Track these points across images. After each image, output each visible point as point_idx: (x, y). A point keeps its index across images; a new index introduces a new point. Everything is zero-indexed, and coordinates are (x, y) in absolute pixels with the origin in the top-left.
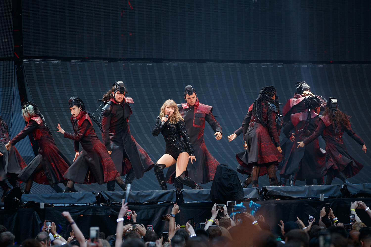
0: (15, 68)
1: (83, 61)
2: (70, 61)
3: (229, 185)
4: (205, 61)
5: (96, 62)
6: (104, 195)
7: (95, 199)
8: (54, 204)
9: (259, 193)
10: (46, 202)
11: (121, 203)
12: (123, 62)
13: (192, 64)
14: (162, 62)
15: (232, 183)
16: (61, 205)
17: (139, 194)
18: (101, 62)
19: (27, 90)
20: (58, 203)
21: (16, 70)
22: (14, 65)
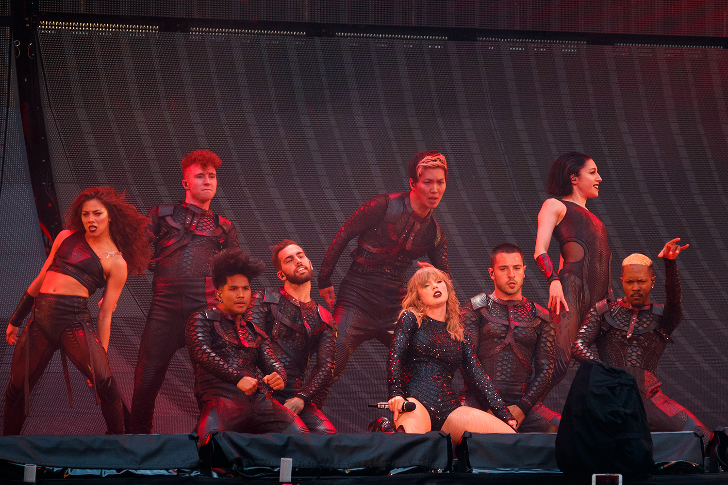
0: (13, 49)
1: (228, 32)
2: (186, 30)
3: (609, 417)
4: (610, 39)
5: (267, 34)
6: (224, 444)
7: (195, 457)
8: (69, 469)
9: (702, 448)
10: (43, 464)
11: (276, 470)
12: (354, 37)
13: (570, 48)
14: (475, 40)
15: (622, 409)
16: (89, 472)
17: (334, 443)
18: (283, 35)
19: (49, 116)
20: (83, 466)
21: (17, 54)
22: (10, 41)
